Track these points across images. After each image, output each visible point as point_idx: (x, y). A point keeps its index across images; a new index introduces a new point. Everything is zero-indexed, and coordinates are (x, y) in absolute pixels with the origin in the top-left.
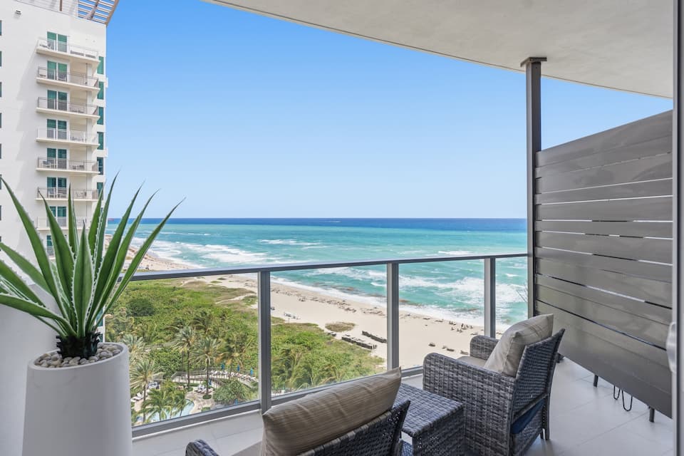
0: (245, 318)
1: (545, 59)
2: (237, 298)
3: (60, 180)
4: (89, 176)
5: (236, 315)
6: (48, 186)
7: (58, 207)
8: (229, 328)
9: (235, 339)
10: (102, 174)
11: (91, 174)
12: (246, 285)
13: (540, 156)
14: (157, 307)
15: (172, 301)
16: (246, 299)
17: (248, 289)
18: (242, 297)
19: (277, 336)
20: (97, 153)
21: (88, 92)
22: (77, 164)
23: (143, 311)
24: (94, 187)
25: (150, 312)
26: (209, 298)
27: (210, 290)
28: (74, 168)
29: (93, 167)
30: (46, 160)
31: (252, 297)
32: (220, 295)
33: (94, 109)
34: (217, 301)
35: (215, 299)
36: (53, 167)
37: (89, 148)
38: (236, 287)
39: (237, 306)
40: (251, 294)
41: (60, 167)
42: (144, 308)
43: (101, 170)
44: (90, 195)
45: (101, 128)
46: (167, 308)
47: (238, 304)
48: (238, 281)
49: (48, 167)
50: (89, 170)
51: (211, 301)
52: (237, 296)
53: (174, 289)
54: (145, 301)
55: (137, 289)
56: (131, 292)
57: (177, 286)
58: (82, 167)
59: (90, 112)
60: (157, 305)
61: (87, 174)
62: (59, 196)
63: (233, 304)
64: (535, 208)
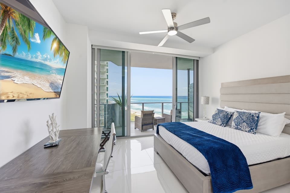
1: (190, 69)
4: (105, 86)
13: (190, 85)
20: (107, 80)
21: (105, 65)
22: (102, 83)
33: (106, 69)
37: (105, 79)
43: (107, 84)
45: (107, 74)
50: (105, 84)
59: (105, 70)
64: (189, 94)
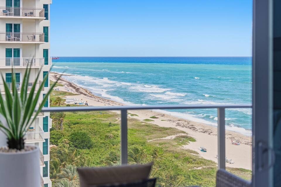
0: (176, 158)
2: (169, 138)
3: (15, 25)
4: (37, 21)
5: (168, 154)
6: (7, 31)
7: (14, 49)
8: (160, 167)
9: (164, 178)
10: (47, 19)
11: (38, 19)
12: (178, 124)
14: (94, 141)
15: (107, 137)
16: (178, 139)
17: (180, 128)
18: (173, 137)
19: (208, 179)
23: (82, 144)
24: (42, 31)
25: (88, 145)
26: (142, 135)
27: (143, 128)
28: (26, 15)
29: (40, 13)
30: (5, 9)
31: (184, 137)
32: (152, 133)
34: (149, 139)
35: (147, 137)
36: (10, 15)
38: (168, 127)
39: (167, 145)
40: (183, 134)
41: (15, 15)
42: (82, 142)
43: (46, 15)
44: (37, 37)
46: (103, 143)
47: (169, 143)
48: (170, 120)
49: (7, 15)
50: (37, 16)
51: (143, 138)
52: (169, 135)
53: (110, 125)
54: (84, 134)
55: (78, 123)
56: (72, 126)
57: (113, 123)
58: (32, 14)
60: (94, 140)
61: (36, 19)
62: (14, 40)
63: (165, 143)
